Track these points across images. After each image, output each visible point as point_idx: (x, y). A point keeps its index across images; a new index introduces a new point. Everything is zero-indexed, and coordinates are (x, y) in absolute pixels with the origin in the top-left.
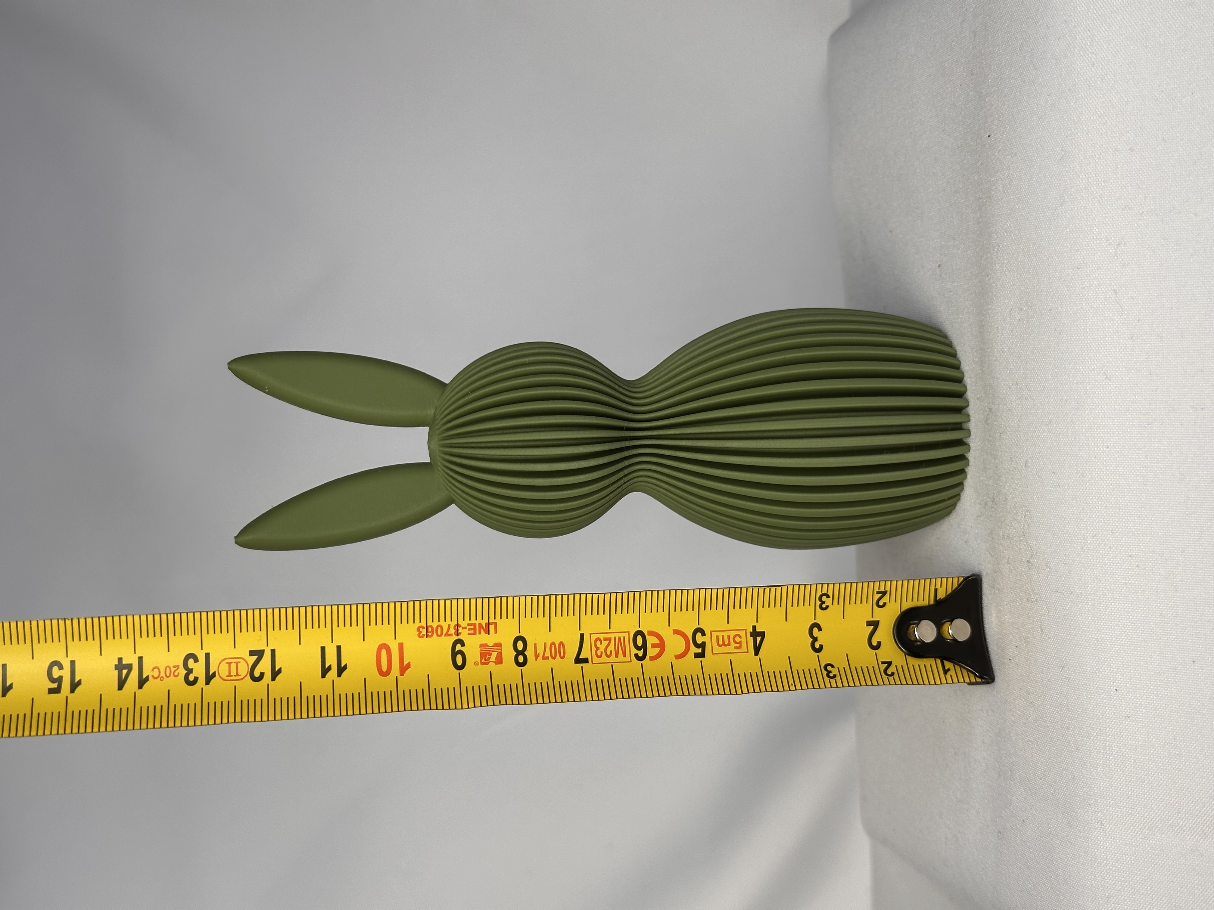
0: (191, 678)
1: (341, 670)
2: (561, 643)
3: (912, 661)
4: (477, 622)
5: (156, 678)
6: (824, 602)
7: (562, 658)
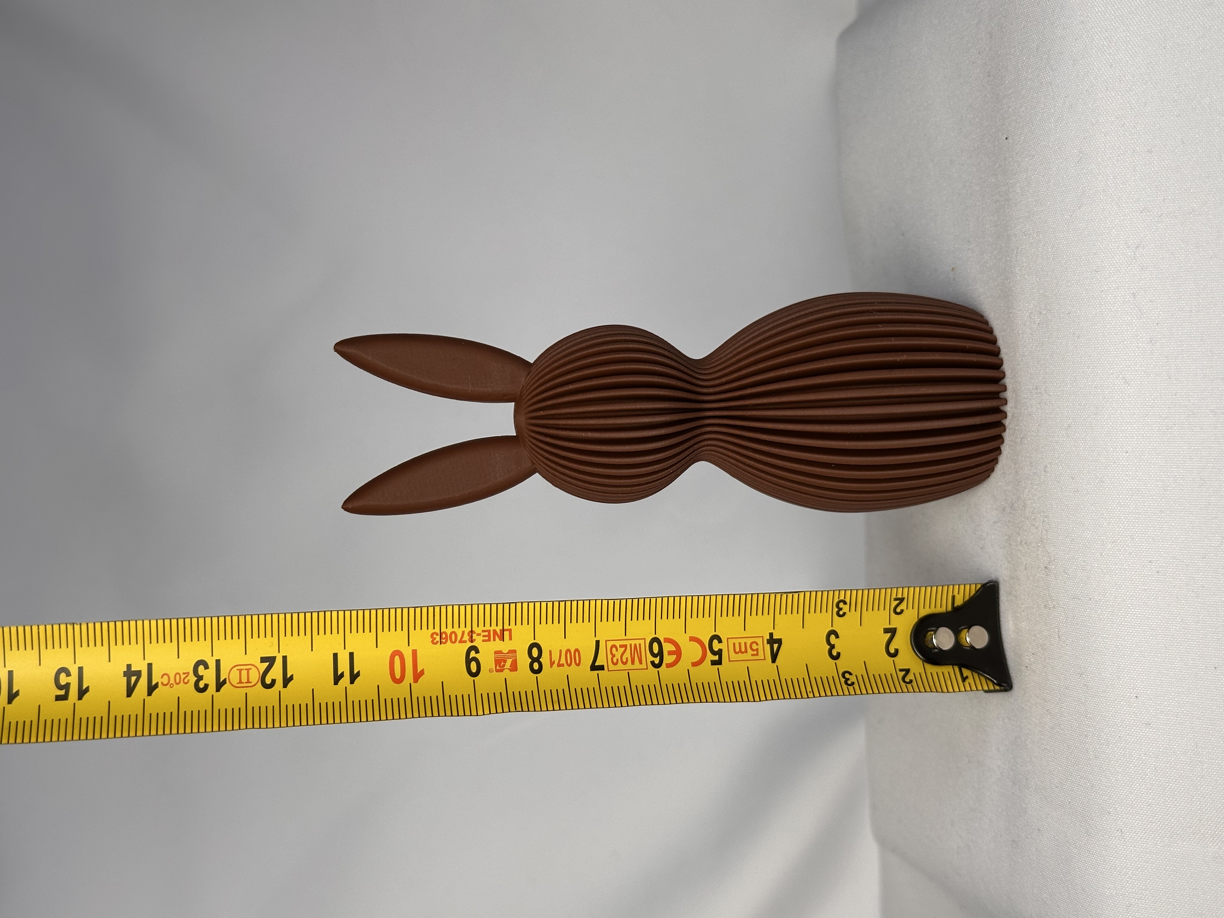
0: (201, 685)
1: (354, 677)
2: (577, 650)
3: (931, 668)
4: (492, 629)
5: (166, 685)
6: (841, 609)
7: (578, 665)
